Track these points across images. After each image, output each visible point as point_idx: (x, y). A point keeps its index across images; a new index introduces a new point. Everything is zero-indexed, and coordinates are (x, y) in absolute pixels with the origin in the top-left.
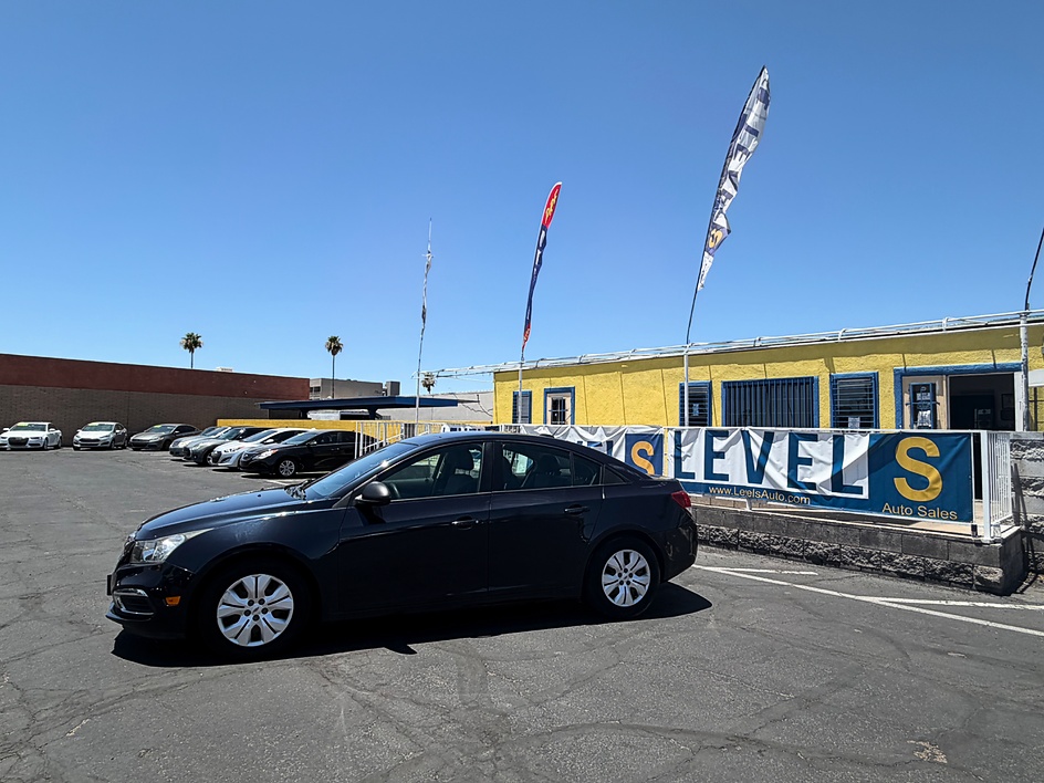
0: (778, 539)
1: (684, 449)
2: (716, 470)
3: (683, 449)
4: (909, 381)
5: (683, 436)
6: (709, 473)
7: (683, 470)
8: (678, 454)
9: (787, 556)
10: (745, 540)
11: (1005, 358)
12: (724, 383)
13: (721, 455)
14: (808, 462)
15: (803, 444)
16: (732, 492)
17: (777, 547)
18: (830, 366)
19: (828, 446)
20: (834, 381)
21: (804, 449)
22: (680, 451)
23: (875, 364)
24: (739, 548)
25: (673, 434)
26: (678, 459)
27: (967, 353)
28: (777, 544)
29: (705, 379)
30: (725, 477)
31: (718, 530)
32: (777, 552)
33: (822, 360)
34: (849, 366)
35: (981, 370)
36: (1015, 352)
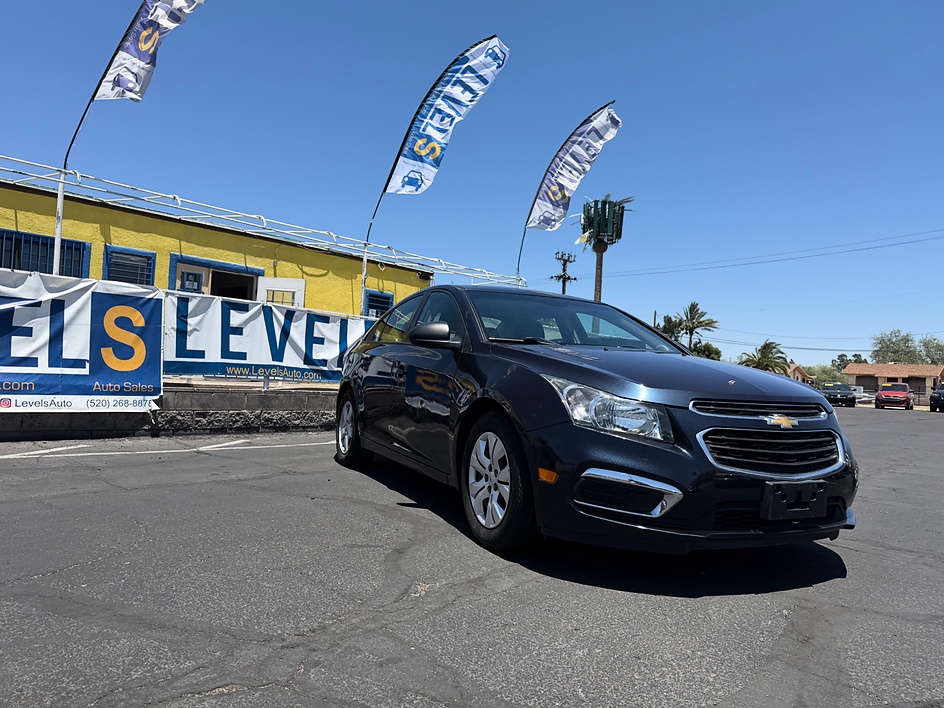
0: (299, 414)
1: (192, 322)
2: (233, 348)
3: (189, 320)
4: (182, 268)
5: (191, 305)
6: (225, 352)
7: (189, 347)
8: (182, 327)
9: (304, 429)
10: (268, 420)
11: (253, 264)
13: (238, 331)
14: (321, 341)
15: (318, 325)
16: (250, 371)
17: (297, 422)
18: (106, 235)
19: (337, 328)
20: (109, 253)
21: (318, 328)
22: (186, 323)
23: (154, 244)
24: (261, 429)
25: (176, 301)
26: (182, 333)
27: (228, 252)
28: (298, 418)
30: (243, 356)
31: (238, 414)
32: (296, 427)
33: (98, 226)
34: (127, 240)
35: (238, 269)
36: (259, 259)
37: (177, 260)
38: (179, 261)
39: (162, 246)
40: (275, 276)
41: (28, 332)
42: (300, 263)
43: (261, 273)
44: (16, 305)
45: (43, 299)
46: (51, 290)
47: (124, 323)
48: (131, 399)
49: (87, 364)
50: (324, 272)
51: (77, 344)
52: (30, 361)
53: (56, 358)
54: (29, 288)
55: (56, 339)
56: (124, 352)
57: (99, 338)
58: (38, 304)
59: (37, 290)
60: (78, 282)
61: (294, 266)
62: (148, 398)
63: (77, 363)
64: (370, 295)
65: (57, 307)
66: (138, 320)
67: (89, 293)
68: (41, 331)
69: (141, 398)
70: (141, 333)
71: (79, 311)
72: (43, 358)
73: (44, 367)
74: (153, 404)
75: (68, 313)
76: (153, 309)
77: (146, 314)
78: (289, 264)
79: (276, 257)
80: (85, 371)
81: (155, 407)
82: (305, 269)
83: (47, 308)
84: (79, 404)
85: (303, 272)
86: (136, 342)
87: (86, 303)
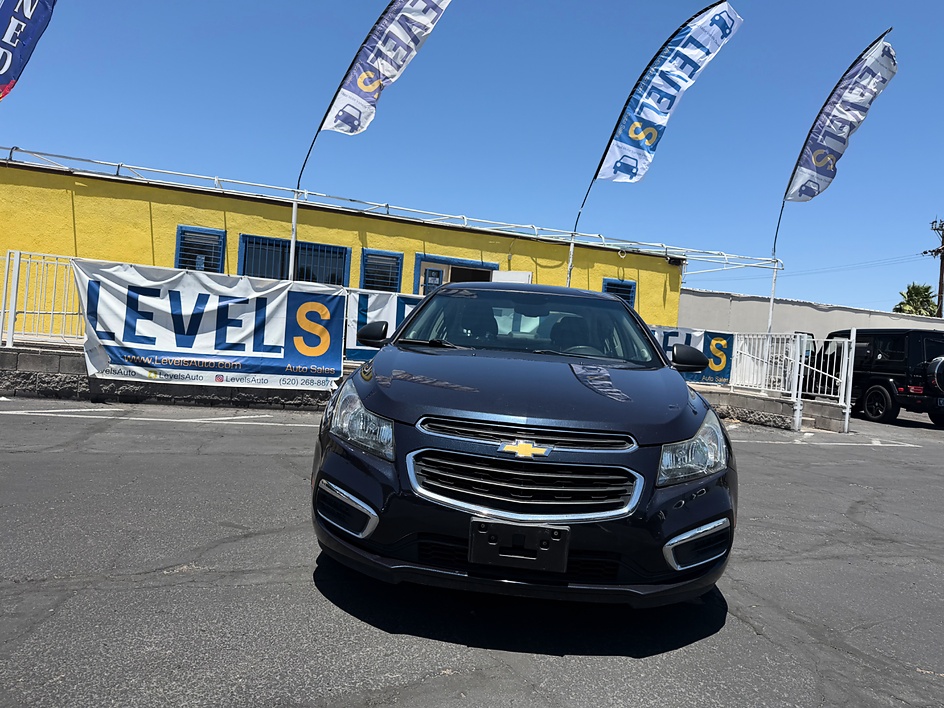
1: (371, 315)
3: (368, 314)
4: (426, 265)
5: (371, 301)
8: (362, 319)
11: (489, 259)
12: (243, 236)
18: (363, 240)
20: (365, 255)
22: (366, 316)
23: (402, 246)
25: (357, 297)
26: (362, 325)
29: (218, 226)
33: (357, 232)
34: (380, 243)
35: (474, 265)
36: (494, 255)
37: (421, 259)
38: (422, 260)
39: (408, 247)
40: (510, 269)
41: (239, 324)
42: (533, 255)
43: (496, 268)
44: (230, 303)
45: (250, 297)
46: (257, 290)
47: (313, 316)
48: (316, 379)
49: (283, 350)
50: (558, 263)
51: (275, 334)
52: (239, 346)
53: (259, 345)
54: (241, 289)
55: (259, 330)
56: (312, 340)
57: (292, 329)
58: (247, 302)
59: (246, 290)
60: (278, 283)
61: (529, 259)
62: (330, 379)
63: (274, 349)
64: (609, 284)
65: (261, 303)
66: (326, 315)
67: (286, 292)
68: (248, 323)
69: (324, 378)
70: (327, 325)
71: (279, 306)
72: (249, 345)
73: (249, 351)
74: (334, 383)
75: (269, 308)
76: (338, 305)
77: (332, 309)
78: (523, 257)
79: (511, 251)
80: (281, 355)
81: (335, 387)
82: (539, 261)
83: (253, 305)
84: (274, 382)
85: (537, 264)
86: (322, 333)
87: (283, 300)
